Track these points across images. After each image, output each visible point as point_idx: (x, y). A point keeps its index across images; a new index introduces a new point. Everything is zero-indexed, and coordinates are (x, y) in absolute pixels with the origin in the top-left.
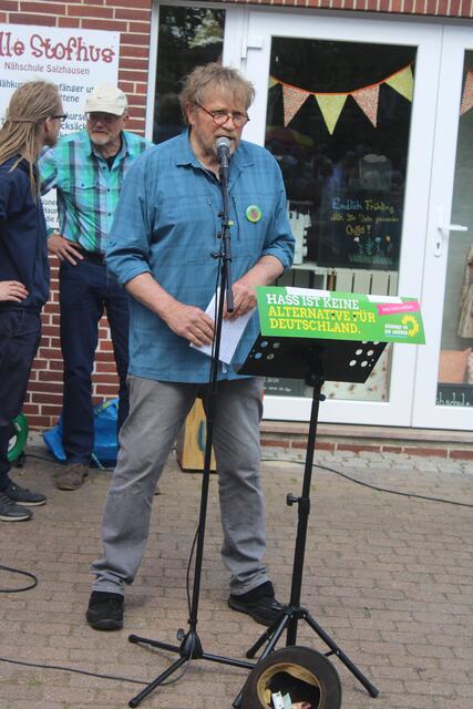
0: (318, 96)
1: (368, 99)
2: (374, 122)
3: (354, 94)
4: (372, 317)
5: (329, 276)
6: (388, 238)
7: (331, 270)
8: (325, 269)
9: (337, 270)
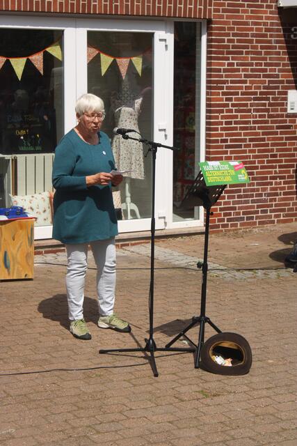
0: (10, 60)
1: (38, 59)
2: (42, 72)
3: (30, 58)
4: (233, 172)
5: (12, 160)
6: (38, 136)
7: (14, 155)
8: (10, 156)
9: (17, 156)
